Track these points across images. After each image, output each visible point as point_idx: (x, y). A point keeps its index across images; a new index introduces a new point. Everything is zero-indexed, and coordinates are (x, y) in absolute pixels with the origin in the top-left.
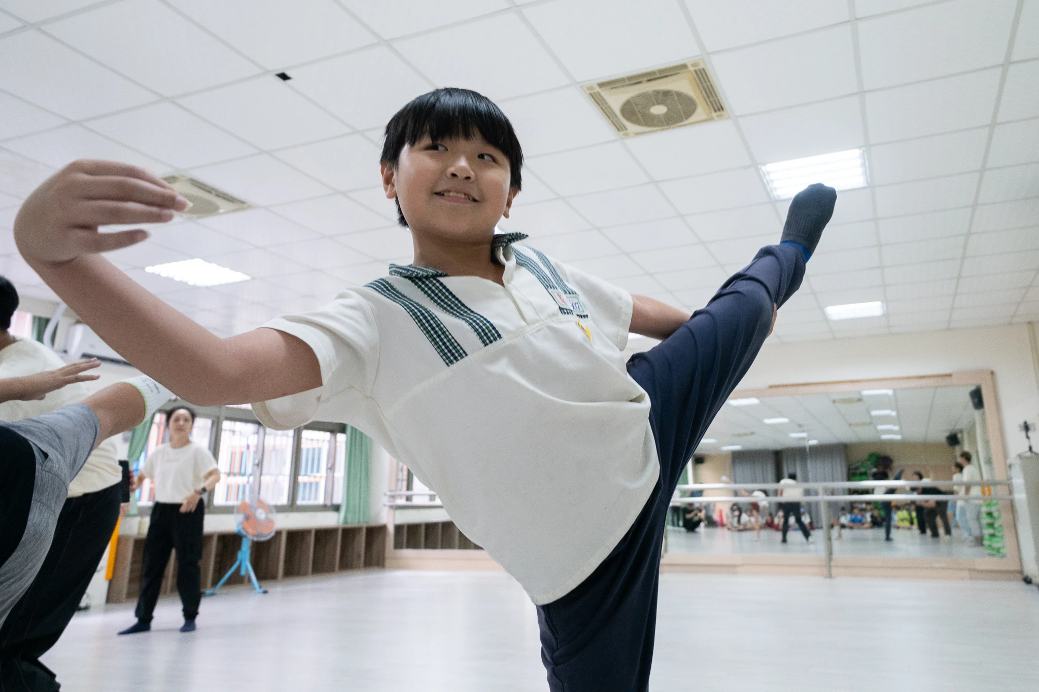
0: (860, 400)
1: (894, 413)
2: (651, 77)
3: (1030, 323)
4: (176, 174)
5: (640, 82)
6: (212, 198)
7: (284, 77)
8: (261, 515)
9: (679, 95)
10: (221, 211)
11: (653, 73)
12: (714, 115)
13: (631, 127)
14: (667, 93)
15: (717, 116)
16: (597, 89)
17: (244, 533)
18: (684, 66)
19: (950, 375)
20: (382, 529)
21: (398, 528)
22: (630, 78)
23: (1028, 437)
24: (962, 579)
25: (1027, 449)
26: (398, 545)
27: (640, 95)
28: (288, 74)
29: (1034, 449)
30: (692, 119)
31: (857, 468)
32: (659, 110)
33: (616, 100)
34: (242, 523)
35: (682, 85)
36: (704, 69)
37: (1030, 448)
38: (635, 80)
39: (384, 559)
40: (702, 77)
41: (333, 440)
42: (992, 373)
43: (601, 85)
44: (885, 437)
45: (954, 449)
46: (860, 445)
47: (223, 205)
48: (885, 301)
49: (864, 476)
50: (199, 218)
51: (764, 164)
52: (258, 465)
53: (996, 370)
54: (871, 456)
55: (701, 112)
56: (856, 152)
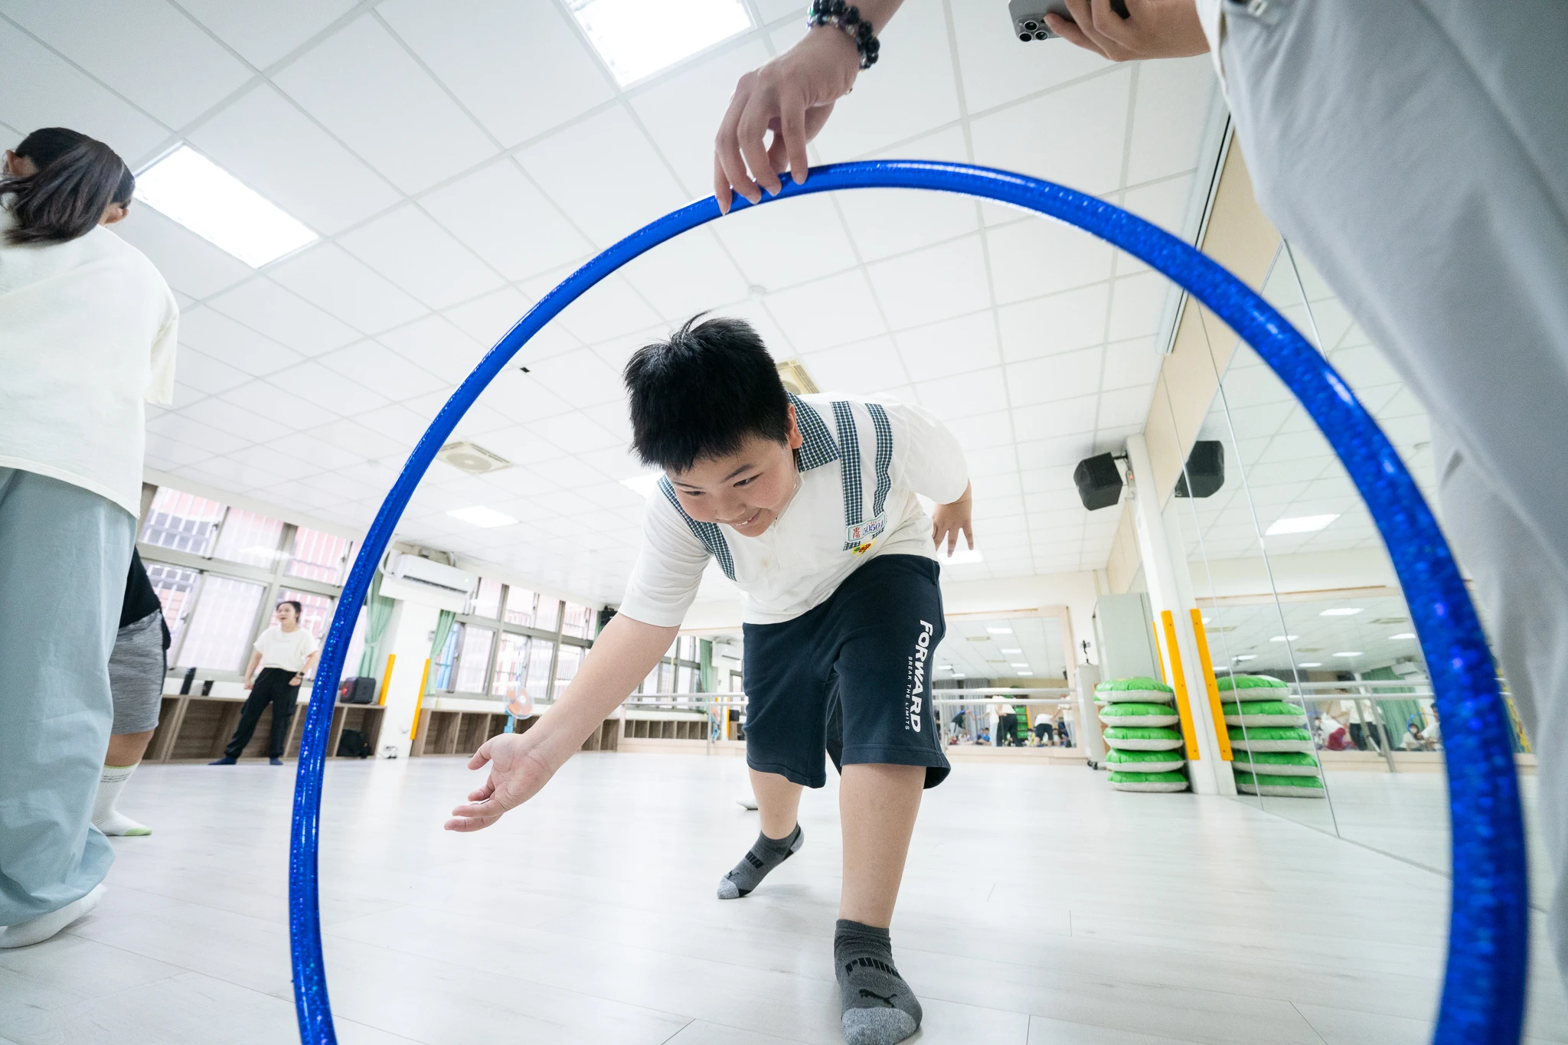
0: (988, 638)
1: (1019, 651)
3: (1094, 570)
4: (462, 440)
6: (486, 457)
7: (525, 370)
8: (522, 700)
10: (493, 468)
17: (510, 713)
18: (786, 364)
19: (1036, 609)
20: (616, 722)
21: (628, 723)
23: (1086, 653)
24: (1044, 764)
25: (1086, 661)
26: (627, 735)
28: (528, 368)
29: (1090, 661)
34: (508, 706)
39: (616, 745)
41: (582, 654)
42: (1067, 608)
44: (1020, 674)
47: (495, 464)
50: (481, 473)
52: (525, 667)
53: (1071, 607)
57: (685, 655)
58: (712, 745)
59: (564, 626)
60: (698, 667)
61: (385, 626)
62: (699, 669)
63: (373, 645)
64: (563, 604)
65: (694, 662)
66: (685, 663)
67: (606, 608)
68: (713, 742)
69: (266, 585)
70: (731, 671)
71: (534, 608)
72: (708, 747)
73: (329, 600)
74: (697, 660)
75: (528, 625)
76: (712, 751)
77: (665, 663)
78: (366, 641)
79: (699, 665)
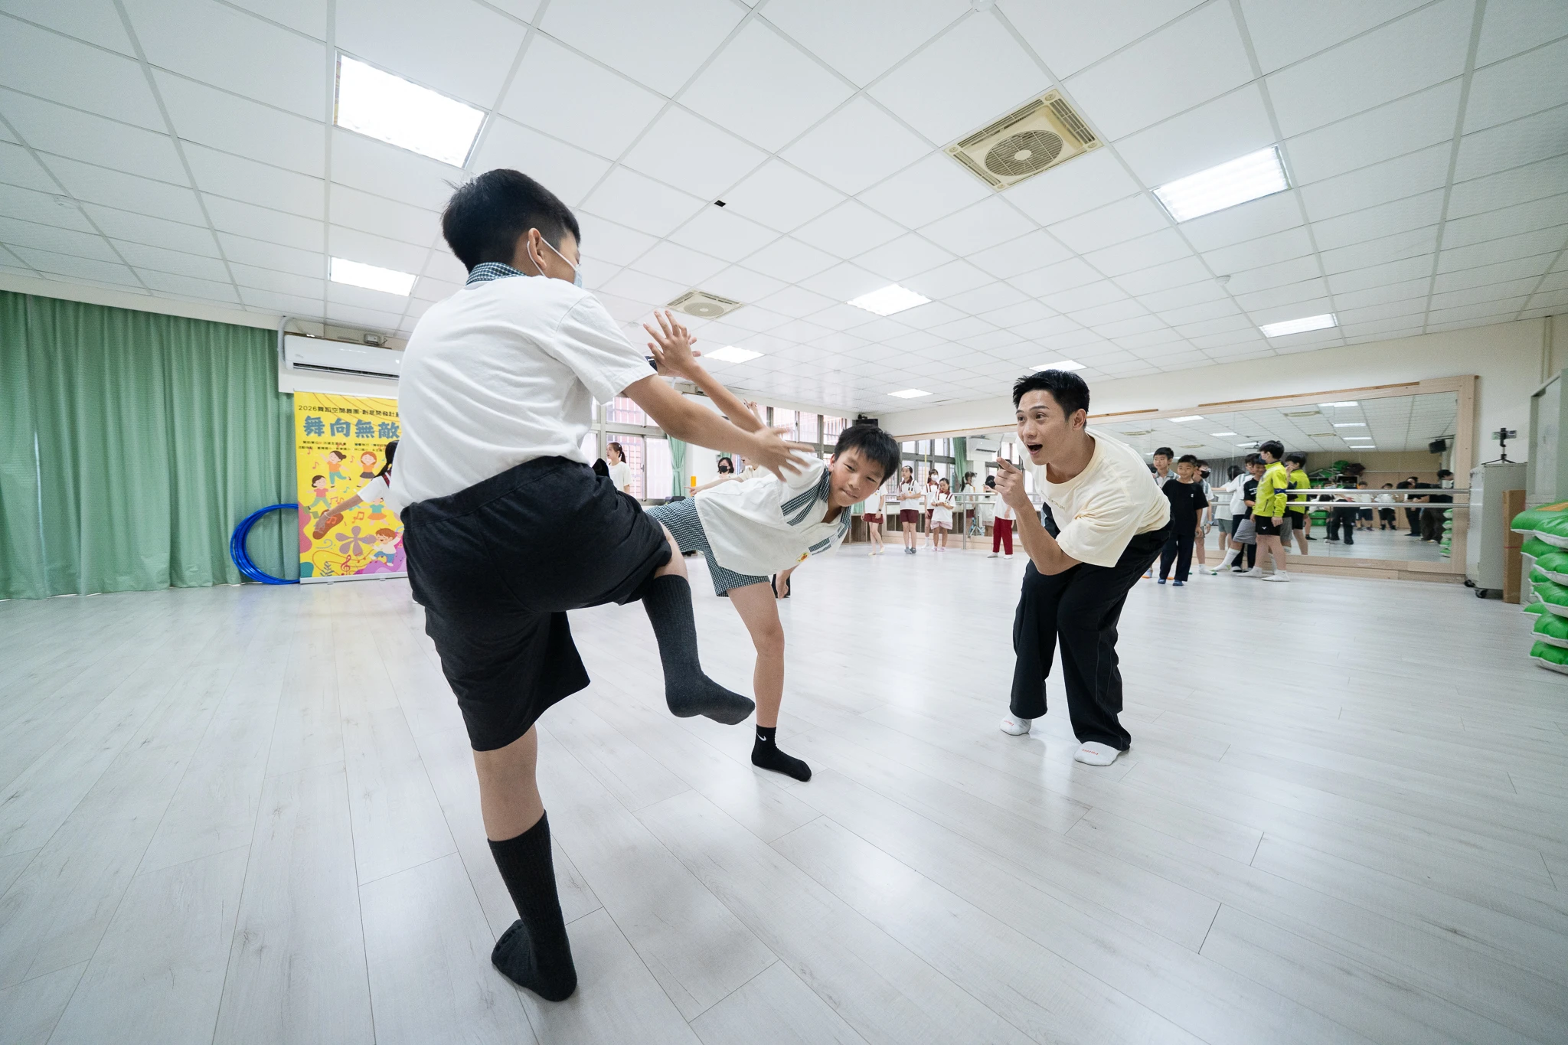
0: (1318, 412)
1: (1363, 425)
2: (1008, 122)
4: (691, 291)
5: (999, 131)
6: (718, 303)
7: (721, 204)
9: (1043, 135)
10: (725, 310)
11: (1008, 118)
12: (1085, 146)
13: (1005, 179)
14: (1029, 136)
15: (1089, 147)
16: (960, 149)
18: (1039, 102)
22: (987, 130)
23: (1503, 445)
25: (1500, 457)
27: (1000, 144)
28: (722, 201)
29: (1507, 458)
30: (1059, 158)
31: (1318, 475)
32: (1023, 155)
33: (979, 154)
35: (1040, 123)
36: (1060, 100)
37: (1503, 457)
38: (993, 129)
40: (1060, 109)
42: (1477, 378)
43: (962, 144)
45: (1441, 455)
46: (1325, 453)
47: (726, 307)
48: (1335, 311)
49: (1325, 482)
50: (717, 317)
51: (1158, 187)
54: (1338, 463)
55: (1068, 148)
56: (1270, 152)
57: (940, 451)
58: (968, 540)
59: (825, 437)
60: (953, 461)
61: (684, 454)
62: (954, 463)
63: (678, 470)
64: (820, 417)
65: (949, 457)
66: (940, 459)
67: (860, 417)
68: (969, 537)
69: (597, 432)
70: (986, 462)
71: (797, 424)
72: (964, 541)
73: (641, 438)
74: (952, 455)
75: (794, 440)
76: (968, 544)
77: (920, 461)
78: (673, 468)
79: (954, 459)
